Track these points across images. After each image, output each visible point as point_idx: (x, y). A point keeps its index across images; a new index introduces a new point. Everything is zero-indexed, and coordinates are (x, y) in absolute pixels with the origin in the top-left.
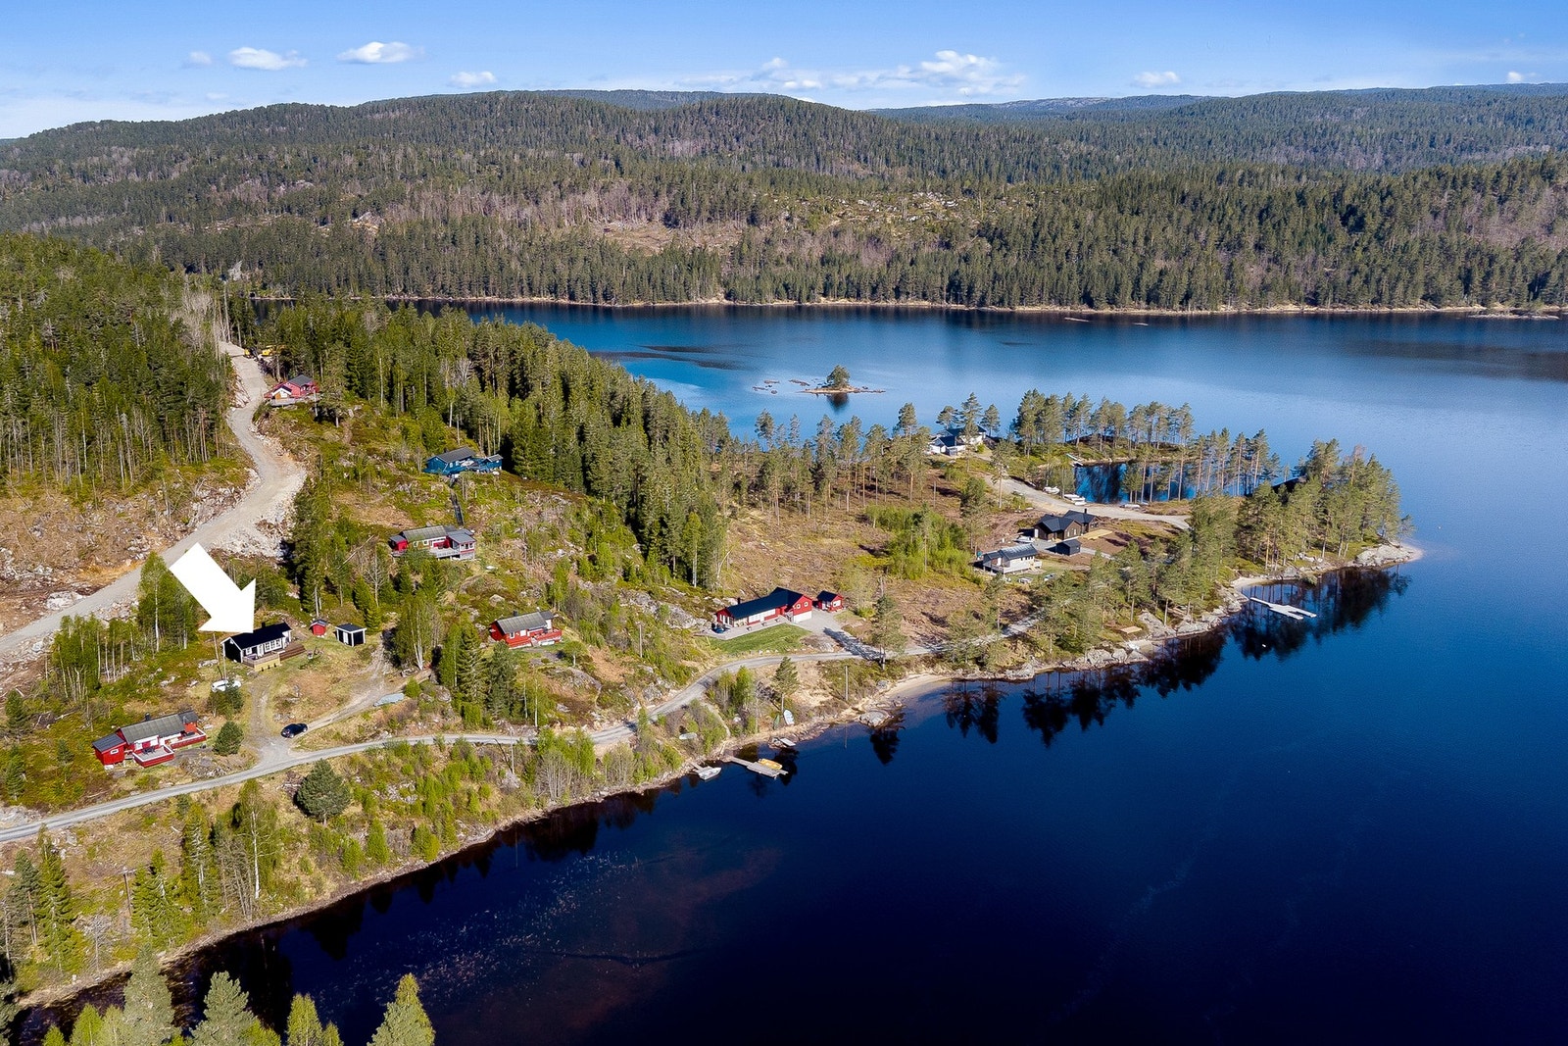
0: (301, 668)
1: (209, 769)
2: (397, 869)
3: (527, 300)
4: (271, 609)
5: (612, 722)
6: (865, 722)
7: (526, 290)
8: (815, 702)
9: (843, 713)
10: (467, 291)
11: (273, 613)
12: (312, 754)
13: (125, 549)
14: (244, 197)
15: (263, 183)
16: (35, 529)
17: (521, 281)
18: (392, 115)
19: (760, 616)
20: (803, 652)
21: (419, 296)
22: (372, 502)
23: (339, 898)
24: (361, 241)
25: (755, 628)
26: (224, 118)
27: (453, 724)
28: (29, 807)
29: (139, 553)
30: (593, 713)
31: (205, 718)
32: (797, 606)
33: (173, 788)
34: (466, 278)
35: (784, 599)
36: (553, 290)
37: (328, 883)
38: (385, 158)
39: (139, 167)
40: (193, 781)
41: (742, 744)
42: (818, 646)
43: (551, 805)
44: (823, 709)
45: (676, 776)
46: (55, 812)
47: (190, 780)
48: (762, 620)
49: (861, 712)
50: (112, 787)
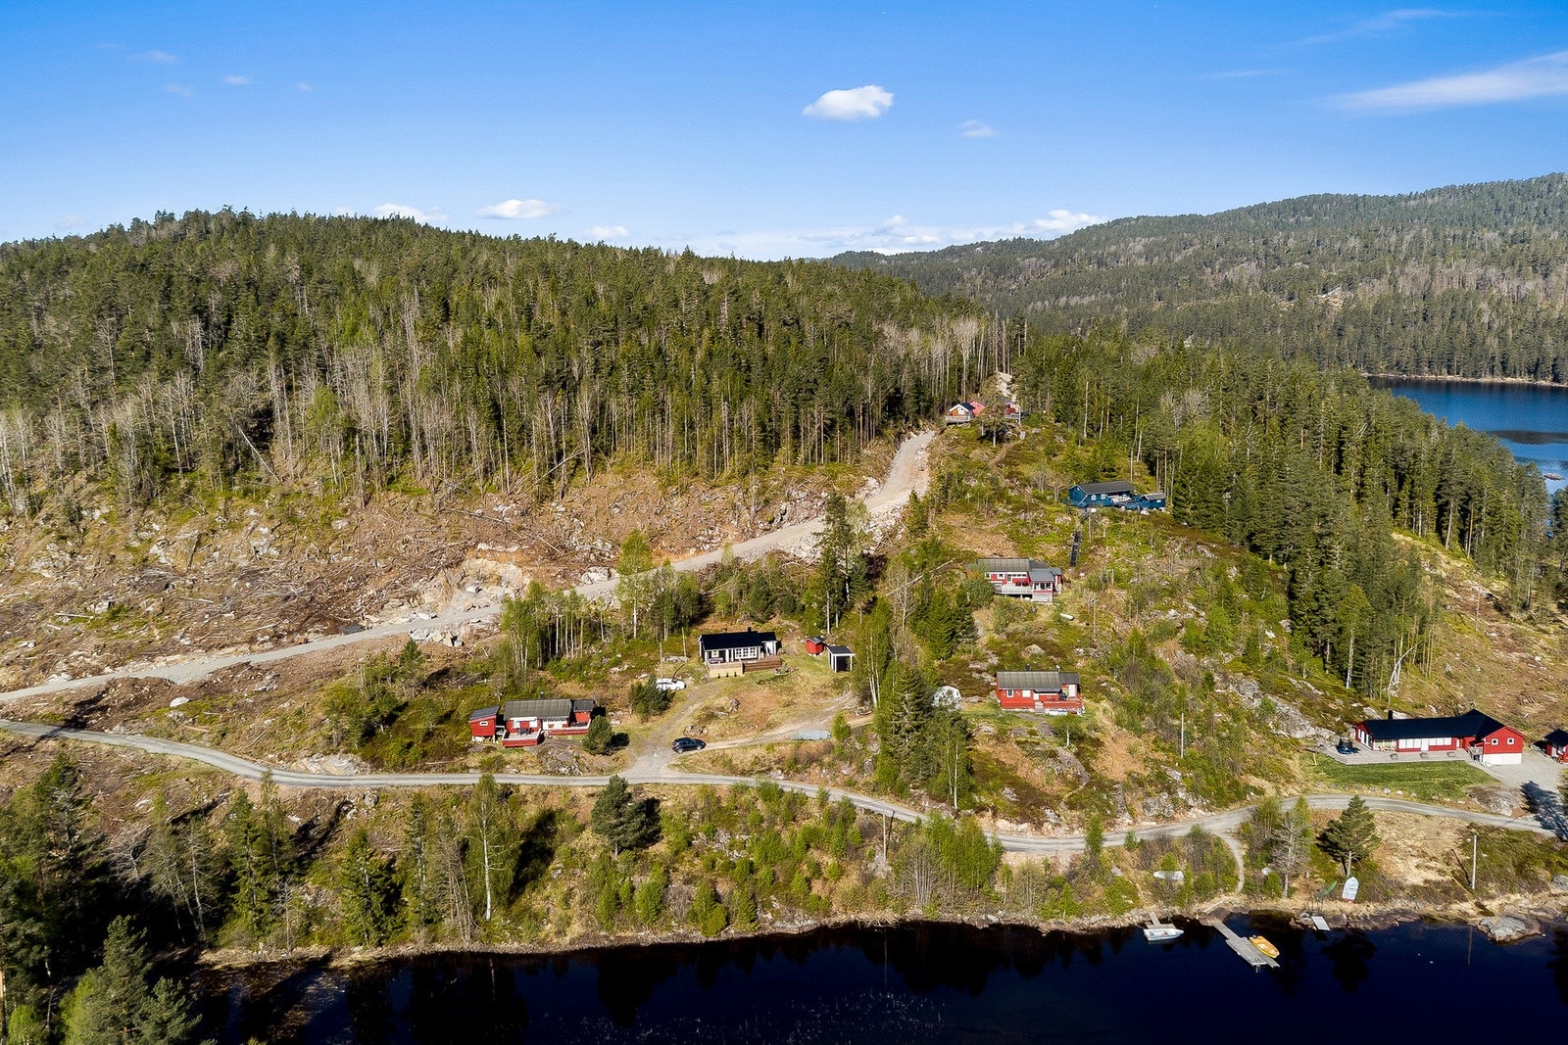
0: (759, 683)
1: (563, 764)
2: (665, 934)
3: (1498, 380)
4: (785, 618)
5: (1072, 829)
6: (1484, 929)
7: (1498, 369)
8: (1416, 878)
9: (1454, 906)
10: (1426, 369)
11: (786, 622)
12: (683, 775)
13: (694, 538)
14: (1235, 279)
15: (1259, 266)
16: (616, 506)
17: (1493, 358)
18: (1430, 201)
19: (1424, 744)
20: (1457, 806)
21: (1369, 372)
22: (984, 527)
23: (577, 947)
24: (1322, 316)
25: (1404, 758)
26: (1250, 210)
27: (862, 782)
28: (364, 758)
29: (706, 543)
30: (1048, 812)
31: (620, 713)
32: (1493, 740)
33: (517, 776)
34: (1426, 355)
35: (1474, 727)
36: (1534, 370)
37: (575, 926)
38: (1393, 239)
39: (1148, 254)
40: (542, 773)
41: (1253, 906)
42: (1487, 802)
43: (916, 912)
44: (1426, 892)
45: (1115, 924)
46: (387, 771)
47: (538, 771)
48: (1425, 748)
49: (1486, 913)
50: (456, 759)
